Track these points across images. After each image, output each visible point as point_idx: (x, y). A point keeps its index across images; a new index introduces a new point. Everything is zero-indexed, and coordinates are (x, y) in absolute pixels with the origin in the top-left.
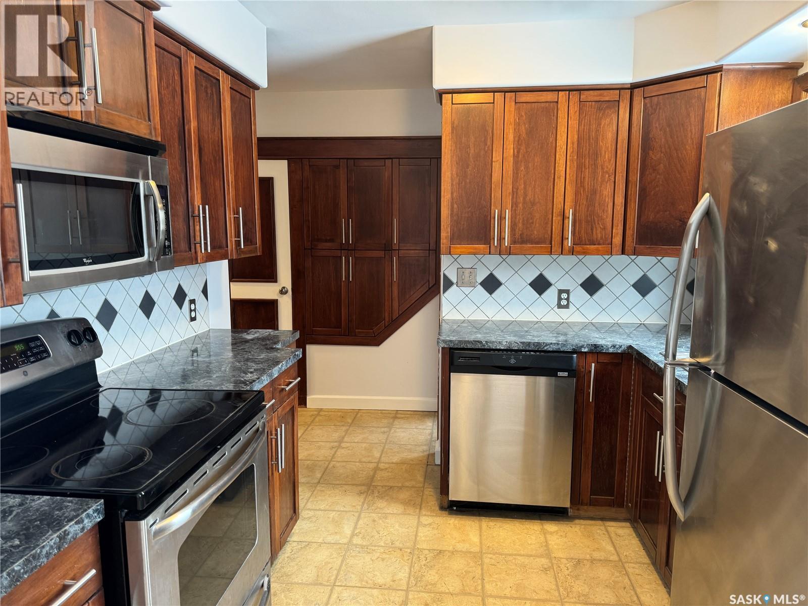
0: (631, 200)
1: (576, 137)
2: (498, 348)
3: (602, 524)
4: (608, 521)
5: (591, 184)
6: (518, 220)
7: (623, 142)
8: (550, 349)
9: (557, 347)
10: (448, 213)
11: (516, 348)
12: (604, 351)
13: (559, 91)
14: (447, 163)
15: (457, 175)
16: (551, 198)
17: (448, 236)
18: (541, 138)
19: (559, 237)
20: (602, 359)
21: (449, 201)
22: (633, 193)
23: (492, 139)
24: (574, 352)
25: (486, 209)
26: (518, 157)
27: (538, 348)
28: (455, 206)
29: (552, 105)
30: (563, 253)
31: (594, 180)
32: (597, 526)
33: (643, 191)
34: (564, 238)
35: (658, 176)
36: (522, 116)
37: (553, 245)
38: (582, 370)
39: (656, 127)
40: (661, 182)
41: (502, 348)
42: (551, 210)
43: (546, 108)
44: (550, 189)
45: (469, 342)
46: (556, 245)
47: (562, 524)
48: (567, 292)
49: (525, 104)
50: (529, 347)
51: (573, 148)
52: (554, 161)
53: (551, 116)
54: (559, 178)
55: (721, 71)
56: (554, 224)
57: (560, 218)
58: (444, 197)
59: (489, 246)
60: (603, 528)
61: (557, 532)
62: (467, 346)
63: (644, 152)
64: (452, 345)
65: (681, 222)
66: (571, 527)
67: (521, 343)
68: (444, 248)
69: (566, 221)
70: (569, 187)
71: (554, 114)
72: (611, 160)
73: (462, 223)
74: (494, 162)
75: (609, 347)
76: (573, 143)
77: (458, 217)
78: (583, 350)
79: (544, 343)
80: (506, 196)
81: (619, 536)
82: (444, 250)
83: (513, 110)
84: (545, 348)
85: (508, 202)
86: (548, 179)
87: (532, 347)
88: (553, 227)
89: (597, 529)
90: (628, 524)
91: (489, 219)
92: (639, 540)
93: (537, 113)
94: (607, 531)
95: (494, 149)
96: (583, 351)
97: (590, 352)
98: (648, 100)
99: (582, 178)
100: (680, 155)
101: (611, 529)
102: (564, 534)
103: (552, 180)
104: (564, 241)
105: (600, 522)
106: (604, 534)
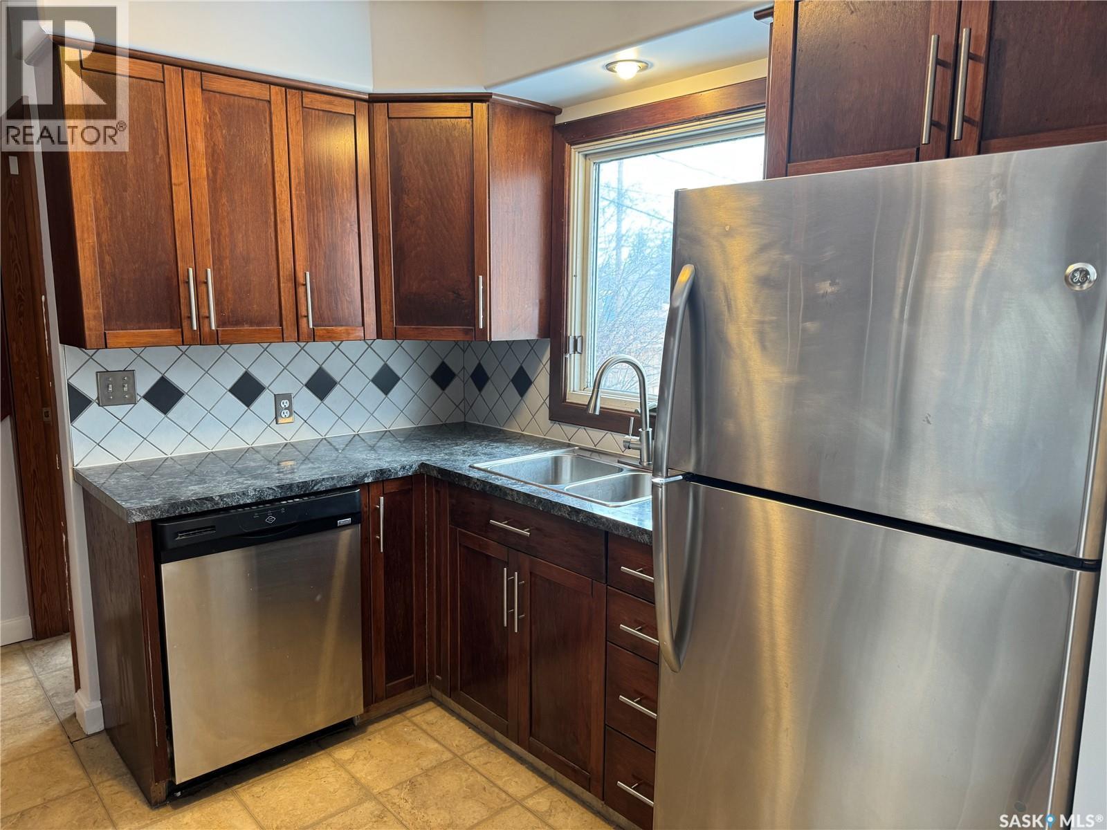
0: (383, 262)
1: (302, 161)
2: (242, 502)
3: (403, 718)
4: (406, 710)
5: (328, 235)
6: (225, 286)
7: (364, 179)
8: (322, 489)
9: (332, 484)
10: (96, 272)
11: (271, 498)
12: (392, 477)
13: (270, 83)
14: (83, 177)
15: (106, 203)
16: (274, 253)
17: (99, 313)
18: (248, 155)
19: (291, 313)
20: (390, 488)
21: (94, 249)
22: (385, 252)
23: (166, 144)
24: (355, 486)
25: (167, 267)
26: (214, 181)
27: (305, 491)
28: (107, 259)
29: (261, 104)
30: (301, 338)
31: (332, 229)
32: (399, 723)
33: (399, 249)
34: (299, 316)
35: (419, 231)
36: (214, 114)
37: (284, 327)
38: (365, 509)
39: (410, 162)
40: (423, 240)
41: (248, 502)
42: (275, 271)
43: (253, 107)
44: (271, 238)
45: (188, 503)
46: (290, 328)
47: (354, 741)
48: (288, 397)
49: (218, 95)
50: (291, 491)
51: (299, 178)
52: (272, 194)
53: (261, 122)
54: (283, 221)
55: (488, 101)
56: (282, 294)
57: (291, 285)
58: (83, 241)
59: (180, 330)
60: (406, 722)
61: (356, 756)
62: (186, 510)
63: (395, 194)
64: (157, 515)
65: (455, 295)
66: (370, 740)
67: (278, 487)
68: (94, 338)
69: (301, 290)
70: (298, 237)
71: (265, 118)
72: (351, 201)
73: (124, 290)
74: (175, 185)
75: (398, 469)
76: (298, 170)
77: (116, 279)
78: (367, 480)
79: (312, 481)
80: (202, 246)
81: (432, 724)
82: (93, 340)
83: (200, 100)
84: (315, 488)
85: (207, 254)
86: (266, 222)
87: (296, 491)
88: (282, 298)
89: (400, 726)
90: (431, 704)
91: (175, 283)
92: (457, 719)
93: (238, 113)
94: (415, 724)
95: (172, 164)
96: (366, 482)
97: (375, 482)
98: (394, 122)
99: (316, 226)
100: (445, 205)
101: (417, 719)
102: (367, 753)
103: (272, 224)
104: (300, 321)
105: (399, 715)
106: (414, 730)
